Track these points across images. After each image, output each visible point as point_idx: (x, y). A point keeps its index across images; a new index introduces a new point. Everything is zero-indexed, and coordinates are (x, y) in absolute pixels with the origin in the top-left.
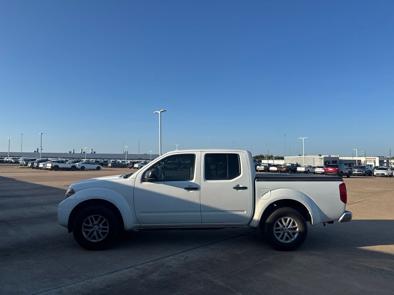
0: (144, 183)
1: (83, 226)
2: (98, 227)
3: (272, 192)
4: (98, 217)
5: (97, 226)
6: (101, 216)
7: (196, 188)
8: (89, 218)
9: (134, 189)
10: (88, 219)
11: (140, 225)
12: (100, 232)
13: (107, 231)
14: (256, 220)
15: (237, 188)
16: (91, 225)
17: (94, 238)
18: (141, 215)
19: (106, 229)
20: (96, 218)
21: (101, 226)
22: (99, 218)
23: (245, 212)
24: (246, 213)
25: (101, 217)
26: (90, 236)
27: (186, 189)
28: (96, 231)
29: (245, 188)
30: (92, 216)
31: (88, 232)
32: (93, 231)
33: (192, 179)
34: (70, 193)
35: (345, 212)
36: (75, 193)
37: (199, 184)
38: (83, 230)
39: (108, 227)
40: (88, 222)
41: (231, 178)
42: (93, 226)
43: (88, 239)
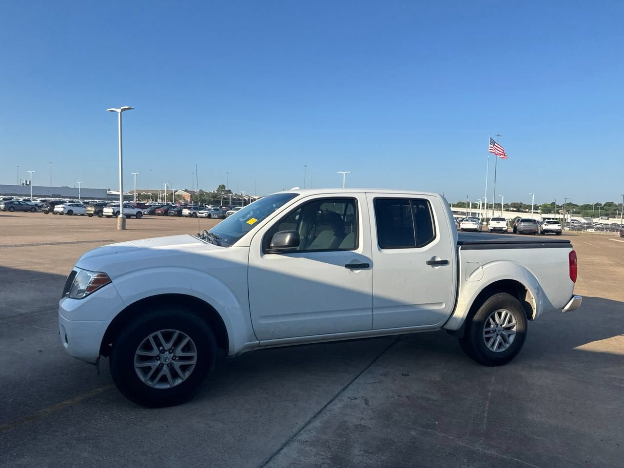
0: (268, 257)
1: (136, 357)
2: (172, 355)
3: (484, 267)
4: (171, 334)
5: (170, 353)
6: (178, 332)
7: (365, 265)
8: (150, 337)
9: (248, 269)
10: (148, 341)
11: (258, 342)
12: (177, 365)
13: (194, 362)
14: (458, 318)
15: (433, 263)
16: (155, 352)
17: (164, 379)
18: (264, 322)
19: (190, 358)
20: (167, 336)
21: (179, 352)
22: (175, 336)
23: (444, 305)
24: (444, 307)
25: (180, 334)
26: (153, 378)
27: (347, 266)
28: (168, 365)
29: (444, 263)
30: (158, 333)
31: (150, 368)
32: (162, 365)
33: (356, 247)
34: (96, 281)
35: (573, 296)
36: (111, 282)
37: (370, 258)
38: (137, 365)
39: (194, 354)
40: (147, 347)
41: (421, 244)
42: (159, 355)
43: (149, 383)
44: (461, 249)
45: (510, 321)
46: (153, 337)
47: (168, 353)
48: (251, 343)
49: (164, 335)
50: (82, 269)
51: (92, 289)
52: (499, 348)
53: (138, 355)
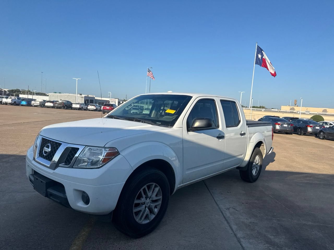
2: (150, 200)
3: (254, 135)
4: (151, 186)
6: (154, 184)
7: (223, 137)
8: (142, 190)
10: (141, 192)
11: (182, 185)
12: (153, 205)
13: (160, 202)
14: (246, 161)
15: (241, 134)
16: (143, 200)
17: (147, 217)
18: (187, 172)
19: (159, 200)
20: (149, 188)
21: (154, 197)
22: (153, 187)
23: (243, 155)
26: (141, 218)
27: (217, 137)
28: (148, 207)
29: (244, 134)
30: (145, 187)
31: (140, 211)
32: (146, 207)
33: (218, 127)
34: (108, 155)
35: (271, 148)
36: (120, 154)
37: (224, 132)
38: (134, 211)
39: (161, 197)
40: (140, 197)
41: (237, 125)
42: (145, 201)
43: (140, 222)
44: (248, 127)
45: (258, 161)
47: (148, 199)
50: (86, 146)
51: (106, 161)
52: (255, 173)
53: (135, 204)
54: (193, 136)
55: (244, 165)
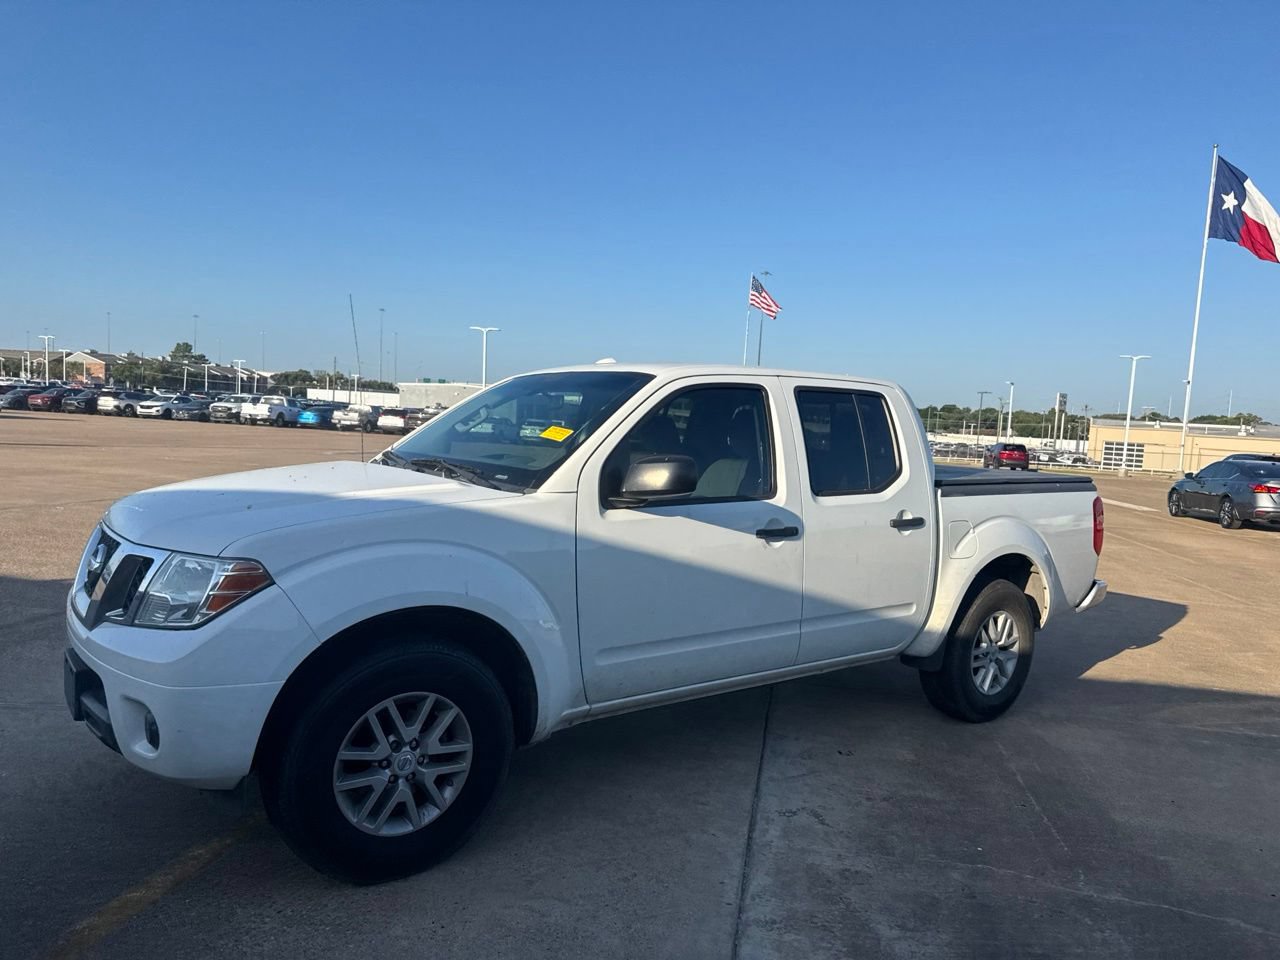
1: (337, 765)
2: (417, 753)
3: (978, 530)
4: (416, 704)
5: (413, 749)
6: (432, 697)
7: (791, 532)
8: (371, 715)
10: (366, 724)
11: (587, 707)
12: (429, 774)
13: (465, 765)
14: (934, 633)
15: (900, 524)
16: (382, 750)
17: (400, 812)
18: (603, 662)
19: (457, 757)
20: (408, 710)
21: (432, 745)
22: (426, 708)
23: (914, 608)
24: (914, 612)
25: (436, 701)
27: (761, 534)
28: (407, 779)
29: (918, 523)
30: (389, 703)
31: (369, 789)
32: (395, 778)
33: (772, 491)
34: (230, 583)
35: (1094, 583)
36: (274, 583)
37: (798, 514)
38: (341, 785)
39: (466, 746)
40: (365, 739)
41: (879, 486)
42: (391, 755)
43: (368, 827)
44: (943, 495)
45: (1010, 635)
46: (377, 715)
47: (408, 748)
48: (575, 710)
49: (402, 706)
50: (173, 551)
51: (221, 603)
52: (992, 686)
53: (341, 761)
54: (626, 527)
55: (925, 648)
